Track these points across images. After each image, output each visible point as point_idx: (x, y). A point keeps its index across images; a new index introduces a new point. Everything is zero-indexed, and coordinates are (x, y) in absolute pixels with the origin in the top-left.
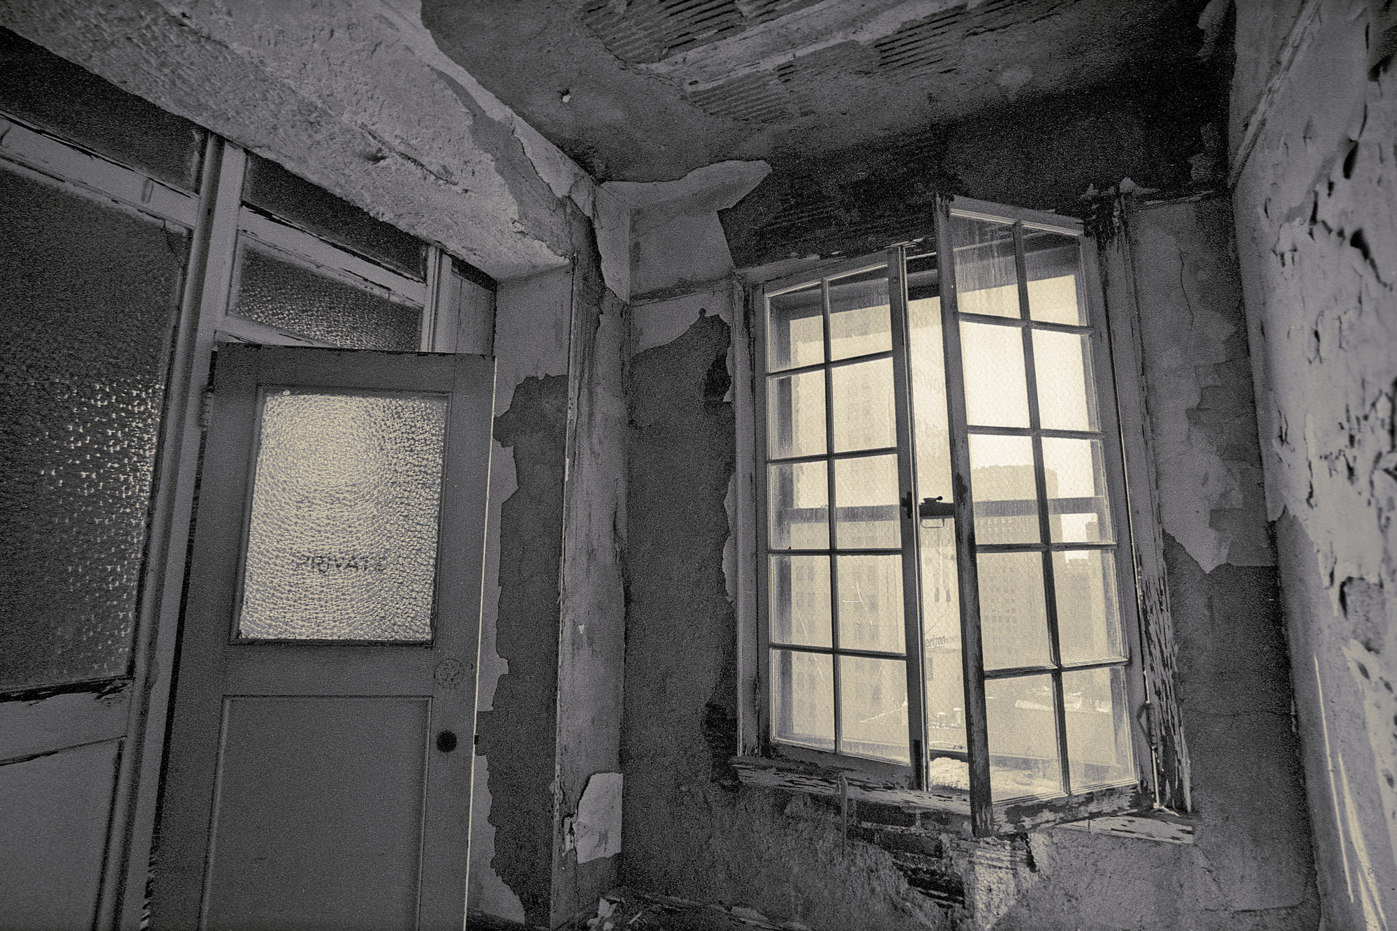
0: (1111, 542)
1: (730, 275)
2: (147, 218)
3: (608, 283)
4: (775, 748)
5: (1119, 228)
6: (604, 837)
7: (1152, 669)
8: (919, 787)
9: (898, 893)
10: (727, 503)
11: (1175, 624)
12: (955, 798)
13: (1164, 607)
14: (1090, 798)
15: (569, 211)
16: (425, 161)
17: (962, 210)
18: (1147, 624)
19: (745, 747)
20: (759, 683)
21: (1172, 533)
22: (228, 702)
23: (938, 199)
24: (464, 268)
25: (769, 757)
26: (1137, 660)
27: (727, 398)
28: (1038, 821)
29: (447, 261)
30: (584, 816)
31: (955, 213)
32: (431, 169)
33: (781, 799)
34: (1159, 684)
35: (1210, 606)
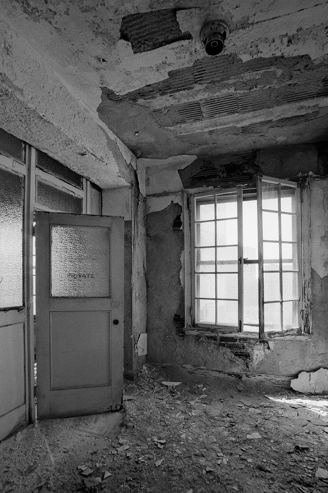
0: (297, 270)
1: (182, 191)
2: (14, 173)
3: (140, 191)
4: (197, 325)
5: (307, 186)
6: (143, 350)
7: (305, 301)
8: (241, 332)
9: (231, 358)
10: (181, 259)
11: (312, 290)
12: (249, 334)
13: (309, 286)
14: (287, 331)
15: (130, 168)
16: (97, 155)
17: (265, 180)
18: (305, 291)
19: (187, 325)
20: (192, 309)
21: (314, 268)
22: (51, 313)
23: (258, 176)
24: (94, 185)
25: (195, 327)
26: (301, 300)
27: (181, 228)
28: (275, 336)
29: (89, 183)
30: (139, 345)
31: (263, 180)
32: (98, 158)
33: (198, 338)
34: (306, 305)
35: (321, 286)
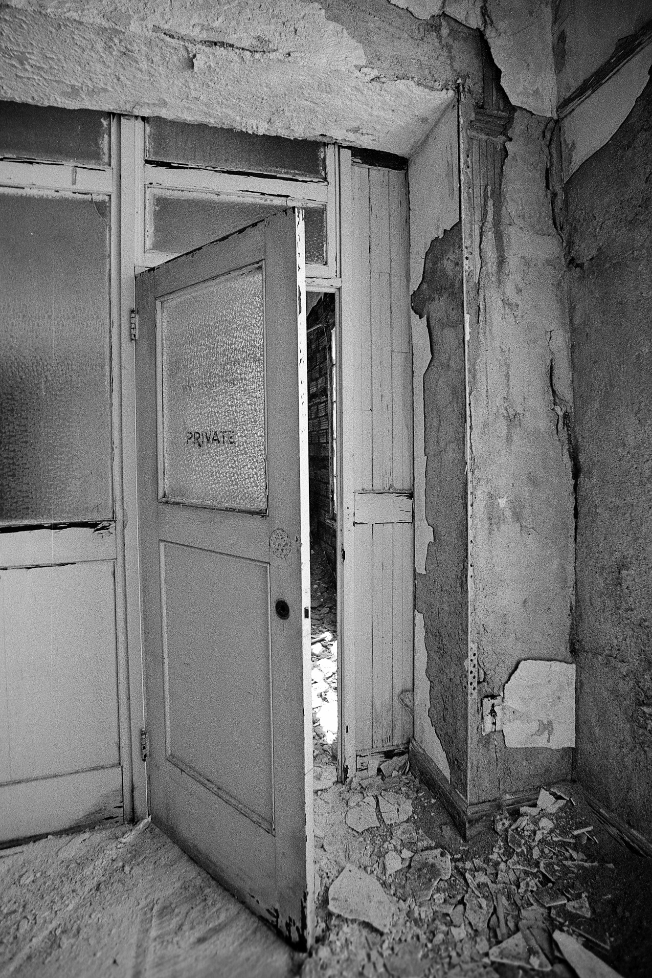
2: (80, 197)
3: (514, 101)
6: (546, 728)
15: (445, 31)
16: (232, 39)
22: (161, 544)
24: (366, 156)
29: (346, 154)
30: (513, 701)
32: (242, 46)
